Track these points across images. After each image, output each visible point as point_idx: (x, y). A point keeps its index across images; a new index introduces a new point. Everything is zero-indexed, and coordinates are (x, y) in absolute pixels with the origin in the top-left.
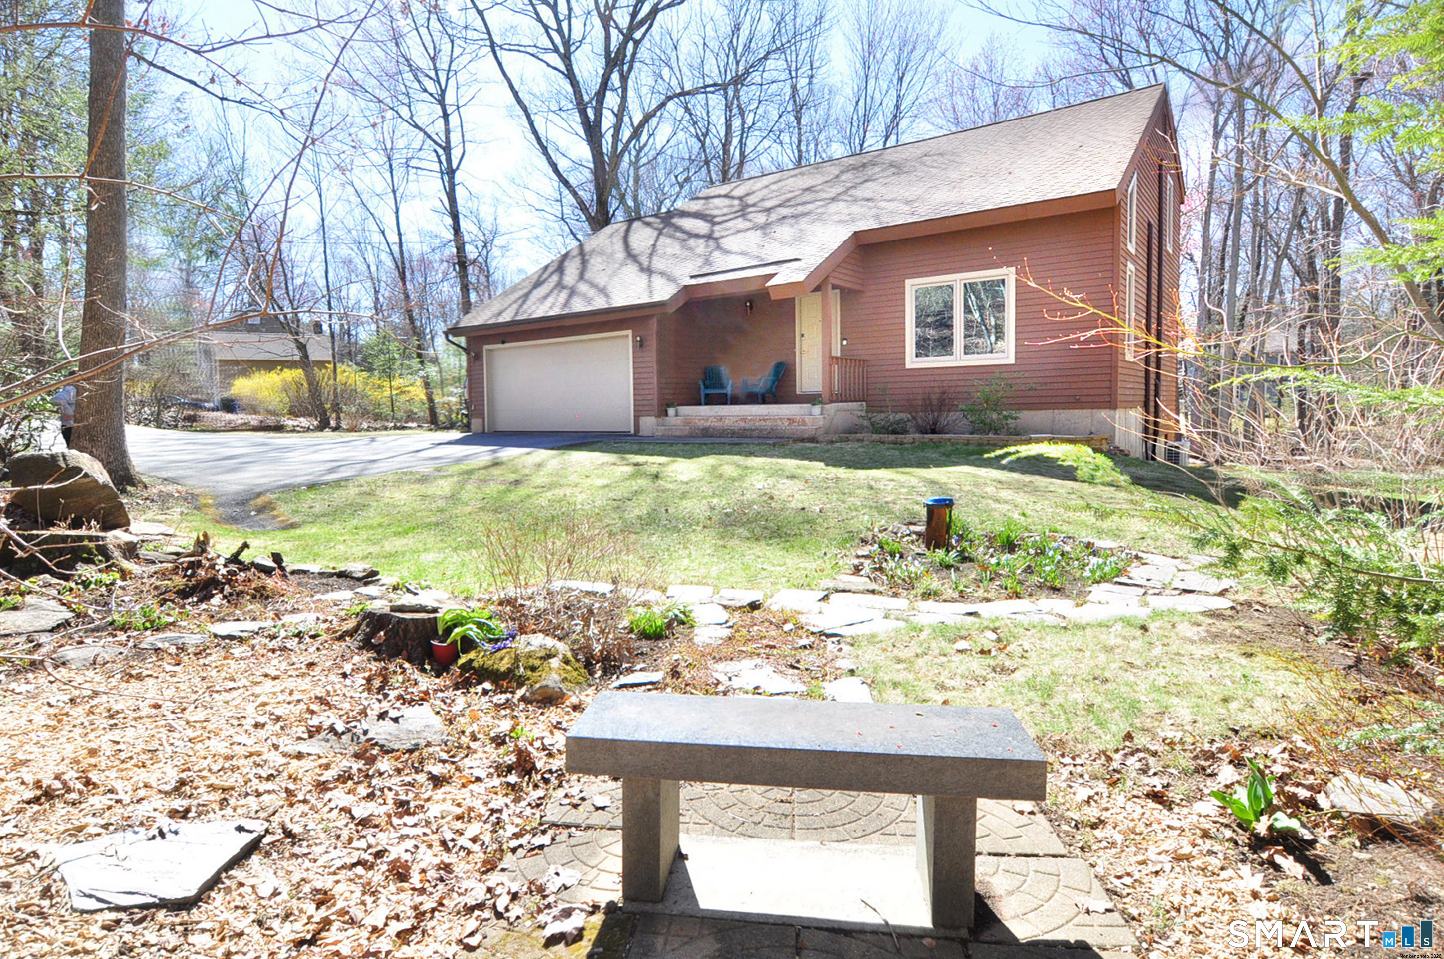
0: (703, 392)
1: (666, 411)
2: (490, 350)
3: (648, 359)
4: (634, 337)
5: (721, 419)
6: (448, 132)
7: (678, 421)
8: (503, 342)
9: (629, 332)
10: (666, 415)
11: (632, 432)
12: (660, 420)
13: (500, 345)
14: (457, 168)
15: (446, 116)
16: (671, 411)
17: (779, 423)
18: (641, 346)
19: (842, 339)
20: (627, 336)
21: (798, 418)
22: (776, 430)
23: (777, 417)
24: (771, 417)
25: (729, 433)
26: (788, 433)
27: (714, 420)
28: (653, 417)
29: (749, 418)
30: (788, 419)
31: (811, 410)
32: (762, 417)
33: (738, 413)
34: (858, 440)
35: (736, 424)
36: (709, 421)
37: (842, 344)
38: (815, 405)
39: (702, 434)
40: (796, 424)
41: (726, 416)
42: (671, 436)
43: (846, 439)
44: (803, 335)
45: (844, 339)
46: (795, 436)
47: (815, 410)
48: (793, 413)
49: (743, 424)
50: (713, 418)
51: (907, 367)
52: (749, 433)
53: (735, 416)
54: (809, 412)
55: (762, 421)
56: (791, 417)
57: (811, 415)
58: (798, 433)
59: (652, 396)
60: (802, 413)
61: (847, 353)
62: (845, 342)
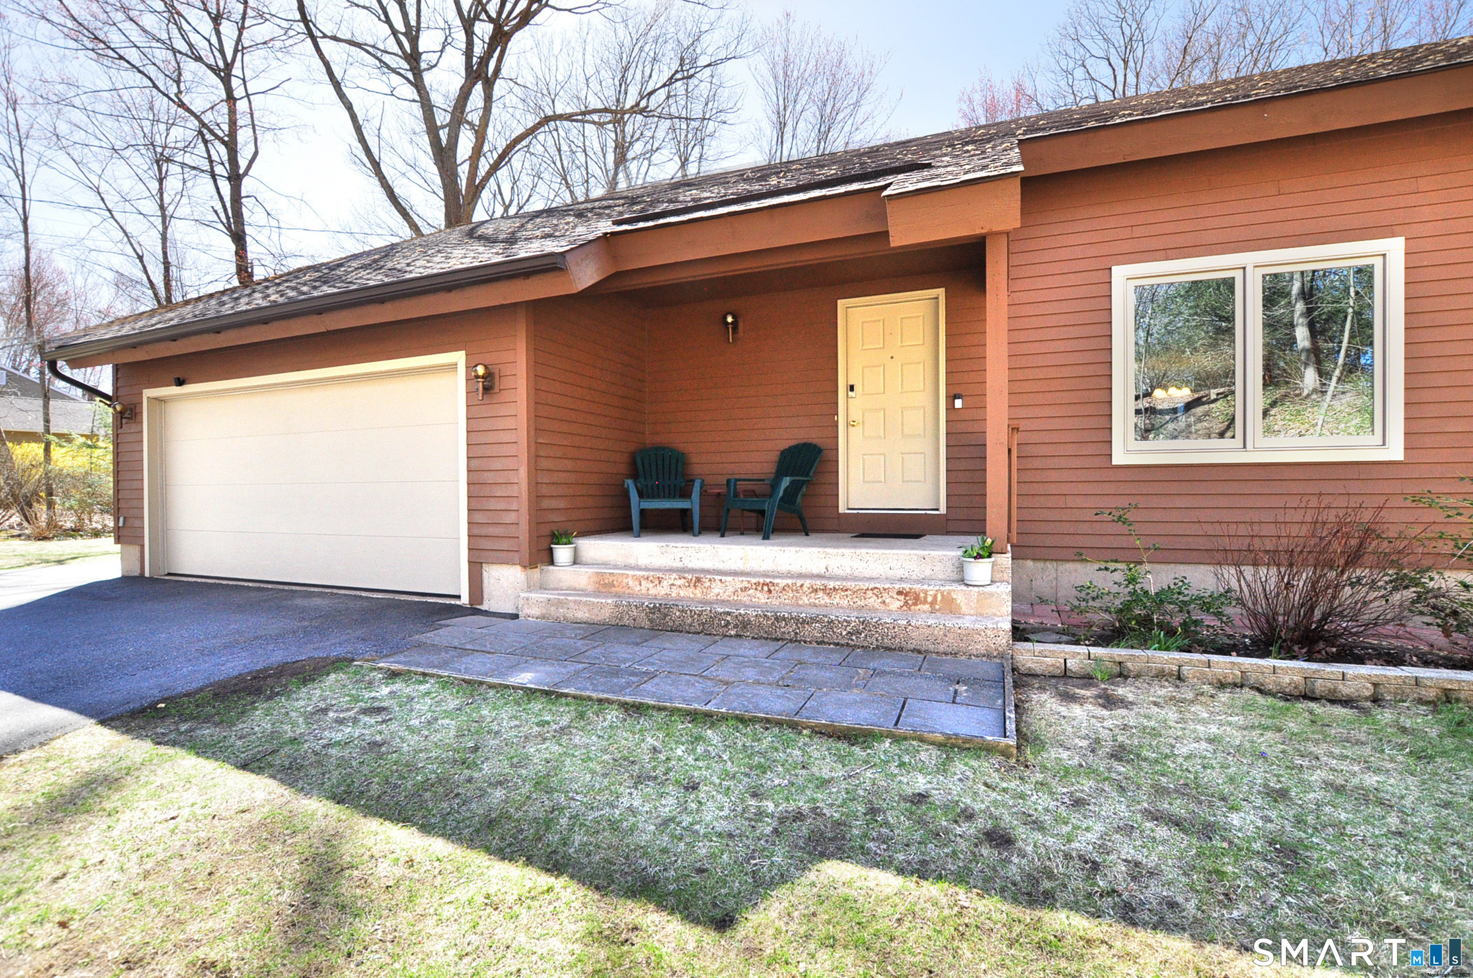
0: (636, 504)
1: (551, 551)
2: (160, 400)
3: (509, 423)
4: (470, 367)
5: (697, 577)
6: (233, 123)
7: (581, 578)
8: (180, 382)
9: (459, 357)
10: (552, 562)
11: (465, 600)
12: (535, 574)
13: (174, 390)
14: (246, 173)
15: (231, 98)
16: (562, 553)
17: (873, 601)
18: (487, 389)
19: (952, 397)
20: (453, 367)
21: (931, 590)
22: (877, 625)
23: (866, 585)
24: (848, 584)
25: (728, 623)
26: (916, 639)
27: (679, 582)
28: (518, 568)
29: (782, 582)
30: (900, 593)
31: (961, 568)
32: (818, 583)
33: (739, 566)
34: (1161, 675)
35: (743, 598)
36: (665, 583)
37: (950, 407)
38: (979, 556)
39: (651, 621)
40: (926, 607)
41: (708, 572)
42: (565, 619)
43: (1116, 669)
44: (852, 388)
45: (956, 397)
46: (941, 648)
47: (980, 570)
48: (900, 573)
49: (762, 598)
50: (675, 575)
51: (1116, 461)
52: (789, 629)
53: (734, 574)
54: (949, 571)
55: (821, 594)
56: (906, 586)
57: (962, 581)
58: (950, 639)
59: (513, 515)
60: (928, 572)
61: (961, 427)
62: (958, 403)
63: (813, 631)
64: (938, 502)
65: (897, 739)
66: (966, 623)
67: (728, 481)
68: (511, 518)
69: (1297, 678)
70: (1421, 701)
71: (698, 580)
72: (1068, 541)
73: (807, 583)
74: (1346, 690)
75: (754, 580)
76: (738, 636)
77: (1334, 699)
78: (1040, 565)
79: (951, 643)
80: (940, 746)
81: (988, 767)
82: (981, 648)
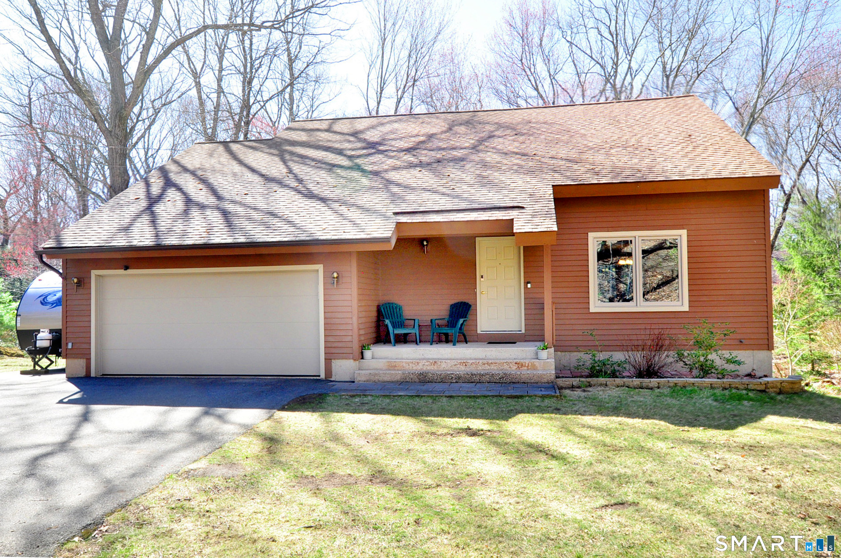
0: (392, 331)
1: (362, 353)
2: (101, 276)
4: (327, 272)
8: (127, 268)
9: (320, 267)
10: (363, 358)
11: (323, 376)
12: (357, 363)
16: (368, 353)
19: (526, 283)
20: (317, 271)
21: (527, 362)
22: (510, 374)
23: (502, 361)
24: (497, 361)
25: (452, 378)
26: (524, 378)
27: (427, 364)
28: (352, 360)
29: (471, 361)
30: (516, 363)
31: (537, 354)
32: (485, 361)
33: (449, 356)
34: (601, 385)
35: (455, 368)
36: (420, 364)
37: (526, 287)
38: (543, 349)
39: (419, 379)
40: (526, 368)
41: (438, 359)
42: (379, 381)
43: (588, 384)
44: (482, 277)
45: (528, 283)
46: (532, 381)
47: (544, 354)
48: (514, 357)
49: (463, 368)
50: (425, 361)
51: (591, 310)
52: (477, 378)
53: (451, 359)
54: (533, 355)
55: (486, 365)
56: (518, 361)
57: (537, 358)
58: (535, 378)
59: (350, 337)
60: (524, 356)
61: (531, 296)
62: (529, 286)
63: (487, 378)
64: (521, 328)
65: (530, 397)
66: (540, 372)
67: (431, 320)
68: (349, 339)
69: (638, 383)
70: (669, 387)
71: (435, 362)
72: (574, 343)
73: (481, 361)
74: (651, 385)
75: (459, 361)
76: (457, 382)
77: (648, 388)
78: (563, 354)
79: (535, 379)
80: (541, 397)
81: (554, 400)
82: (546, 380)
